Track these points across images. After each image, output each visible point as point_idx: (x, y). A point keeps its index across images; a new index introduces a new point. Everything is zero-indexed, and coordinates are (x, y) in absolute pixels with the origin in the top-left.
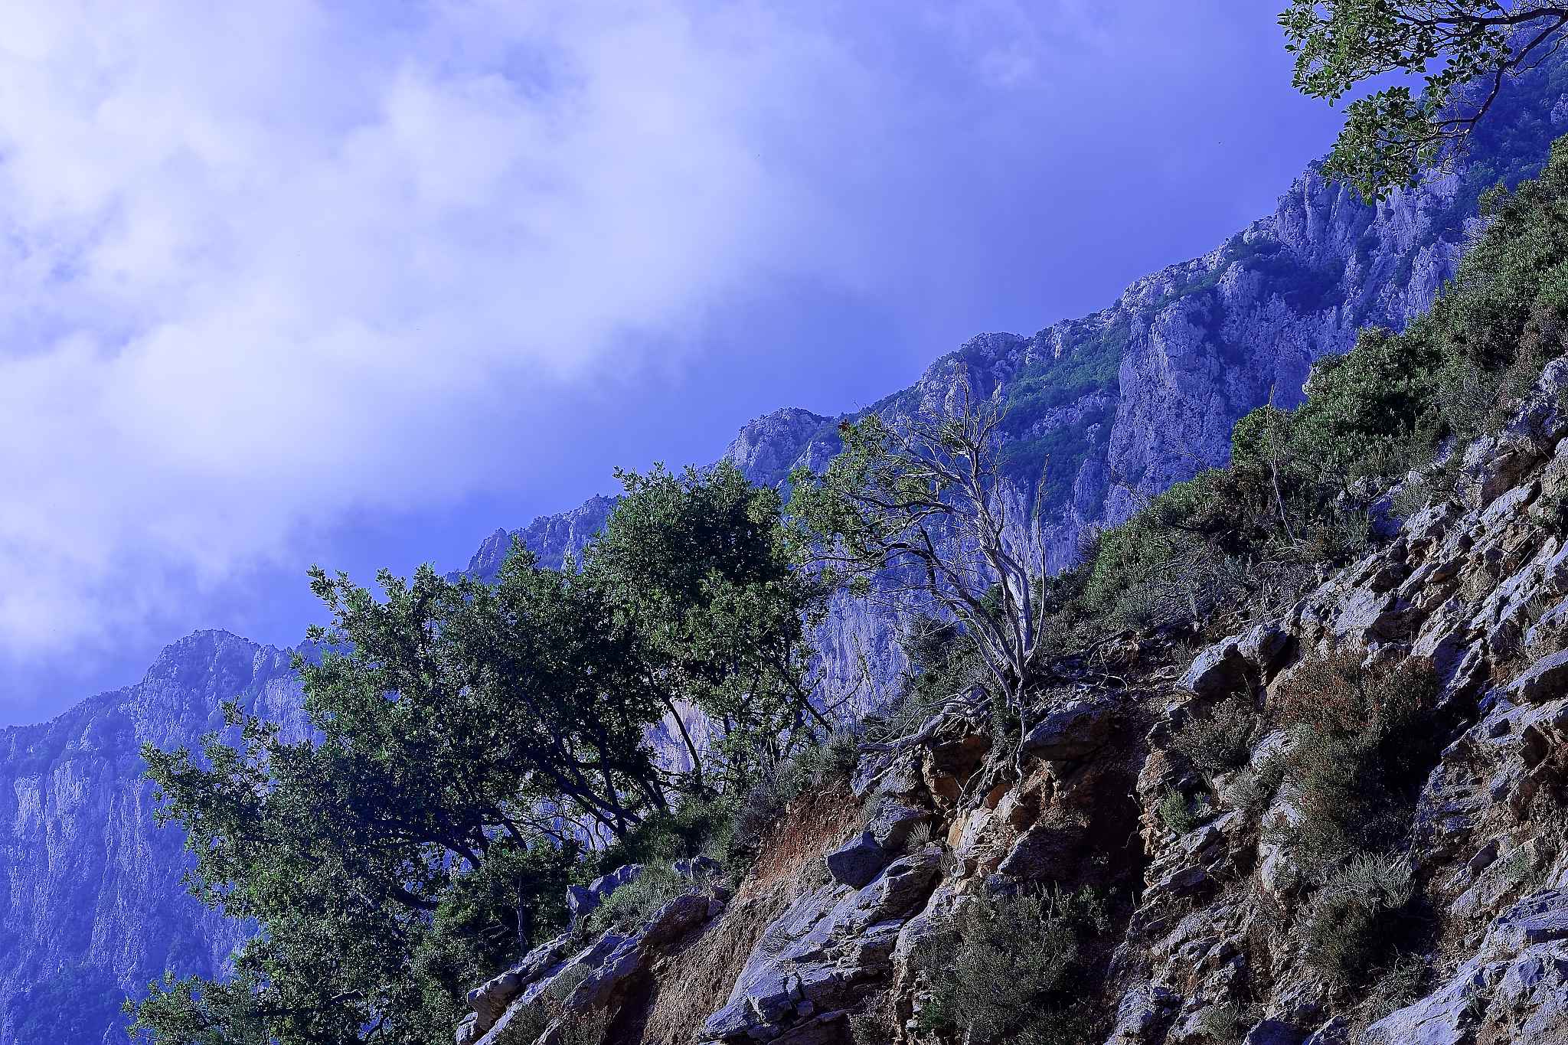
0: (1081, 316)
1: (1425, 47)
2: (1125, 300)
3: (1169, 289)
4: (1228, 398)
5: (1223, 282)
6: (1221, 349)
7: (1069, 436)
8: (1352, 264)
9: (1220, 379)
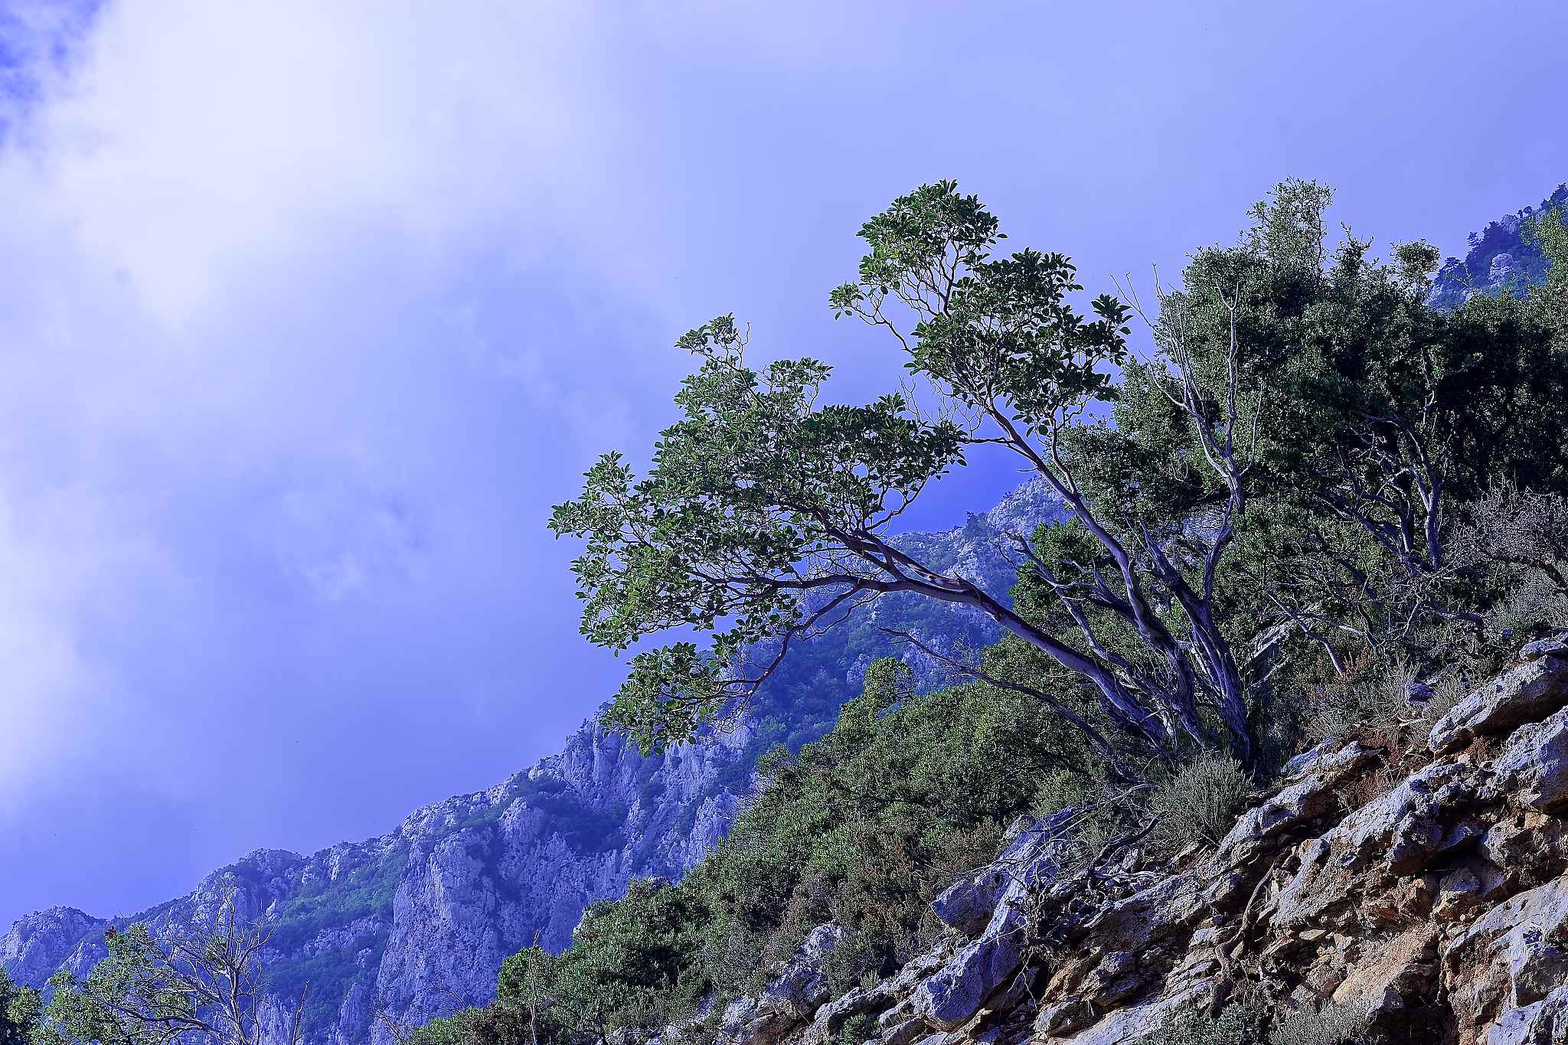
0: (359, 841)
1: (715, 605)
2: (407, 828)
3: (450, 820)
4: (501, 934)
5: (505, 817)
6: (498, 883)
7: (338, 959)
8: (635, 809)
9: (494, 914)
